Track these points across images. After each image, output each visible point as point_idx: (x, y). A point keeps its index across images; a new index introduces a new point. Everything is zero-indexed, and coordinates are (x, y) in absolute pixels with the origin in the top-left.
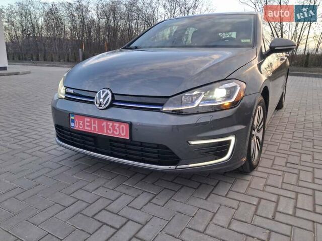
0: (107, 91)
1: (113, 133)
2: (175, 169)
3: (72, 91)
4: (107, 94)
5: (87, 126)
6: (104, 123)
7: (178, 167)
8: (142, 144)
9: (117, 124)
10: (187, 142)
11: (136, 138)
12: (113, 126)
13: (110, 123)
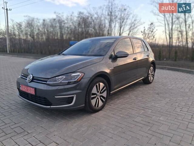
0: (31, 75)
1: (30, 92)
2: (50, 107)
3: (23, 75)
4: (31, 77)
5: (24, 89)
6: (28, 88)
7: (51, 107)
8: (40, 97)
9: (31, 89)
10: (54, 97)
11: (38, 95)
12: (30, 89)
13: (30, 88)
